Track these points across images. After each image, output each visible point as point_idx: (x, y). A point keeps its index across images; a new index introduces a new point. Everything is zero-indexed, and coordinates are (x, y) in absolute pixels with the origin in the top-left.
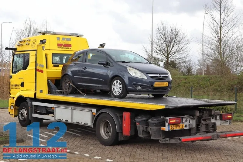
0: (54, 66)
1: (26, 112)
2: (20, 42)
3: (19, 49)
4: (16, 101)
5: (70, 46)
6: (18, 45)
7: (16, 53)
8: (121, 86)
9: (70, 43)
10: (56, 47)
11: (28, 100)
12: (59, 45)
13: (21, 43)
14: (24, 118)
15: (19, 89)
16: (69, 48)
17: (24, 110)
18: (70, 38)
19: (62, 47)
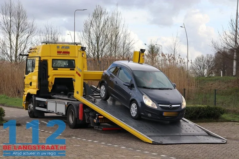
0: (54, 69)
1: (32, 106)
2: (30, 49)
3: (30, 55)
4: (26, 97)
5: (68, 53)
6: (29, 52)
7: (29, 58)
8: (136, 109)
9: (68, 50)
10: (56, 54)
11: (33, 97)
12: (59, 52)
13: (31, 51)
14: (31, 110)
15: (29, 87)
16: (67, 55)
17: (31, 104)
18: (69, 47)
19: (62, 54)
